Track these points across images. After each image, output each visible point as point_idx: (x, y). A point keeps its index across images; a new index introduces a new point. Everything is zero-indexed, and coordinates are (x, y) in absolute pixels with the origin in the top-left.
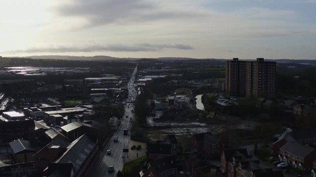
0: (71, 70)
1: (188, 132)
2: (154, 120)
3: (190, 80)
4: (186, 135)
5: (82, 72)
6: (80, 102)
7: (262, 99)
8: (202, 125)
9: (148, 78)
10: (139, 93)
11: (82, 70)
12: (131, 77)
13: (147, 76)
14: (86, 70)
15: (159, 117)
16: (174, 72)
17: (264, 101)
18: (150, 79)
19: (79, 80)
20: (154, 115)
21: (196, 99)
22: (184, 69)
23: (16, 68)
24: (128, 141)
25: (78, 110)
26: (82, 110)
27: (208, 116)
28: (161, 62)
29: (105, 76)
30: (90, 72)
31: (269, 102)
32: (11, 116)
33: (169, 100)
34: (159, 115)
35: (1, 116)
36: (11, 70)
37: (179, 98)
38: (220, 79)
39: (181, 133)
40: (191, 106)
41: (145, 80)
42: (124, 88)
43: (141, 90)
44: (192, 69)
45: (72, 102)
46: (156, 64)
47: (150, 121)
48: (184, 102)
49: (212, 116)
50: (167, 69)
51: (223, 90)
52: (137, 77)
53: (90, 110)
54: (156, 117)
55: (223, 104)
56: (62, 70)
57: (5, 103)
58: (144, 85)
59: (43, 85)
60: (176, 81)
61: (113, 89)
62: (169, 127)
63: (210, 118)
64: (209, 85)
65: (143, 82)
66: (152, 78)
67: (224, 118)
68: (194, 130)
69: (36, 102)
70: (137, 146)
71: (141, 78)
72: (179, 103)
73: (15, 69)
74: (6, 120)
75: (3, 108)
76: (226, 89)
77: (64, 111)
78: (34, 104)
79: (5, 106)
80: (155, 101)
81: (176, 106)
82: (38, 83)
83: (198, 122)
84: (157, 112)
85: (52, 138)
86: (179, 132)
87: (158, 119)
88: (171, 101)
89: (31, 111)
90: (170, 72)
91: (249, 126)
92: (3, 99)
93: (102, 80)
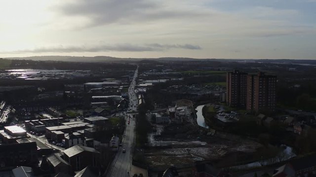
0: (71, 73)
1: (189, 154)
2: (156, 137)
3: (190, 85)
4: (187, 157)
5: (83, 75)
6: (81, 112)
7: (262, 116)
8: (203, 144)
9: (149, 83)
10: (140, 102)
11: (82, 73)
12: (131, 81)
13: (147, 81)
14: (86, 73)
15: (160, 134)
16: (175, 76)
17: (265, 118)
18: (151, 84)
19: (79, 85)
20: (155, 131)
21: (197, 111)
22: (185, 72)
23: (16, 70)
24: (129, 166)
25: (79, 125)
26: (83, 124)
27: (209, 133)
28: (161, 64)
29: (106, 81)
30: (91, 75)
31: (269, 120)
32: (13, 132)
33: (170, 113)
34: (160, 131)
35: (3, 131)
36: (12, 73)
37: (179, 110)
38: (221, 84)
39: (183, 155)
40: (192, 121)
41: (146, 85)
42: (125, 95)
43: (142, 98)
44: (192, 72)
45: (73, 112)
46: (157, 66)
47: (151, 139)
48: (185, 116)
49: (213, 134)
50: (168, 72)
51: (223, 100)
52: (137, 82)
53: (91, 126)
54: (157, 134)
55: (223, 119)
56: (63, 73)
57: (6, 112)
58: (145, 91)
59: (43, 92)
60: (177, 87)
61: (114, 96)
62: (170, 147)
63: (210, 135)
64: (210, 92)
65: (144, 87)
66: (153, 83)
67: (224, 136)
68: (194, 150)
69: (38, 113)
70: (138, 175)
71: (141, 82)
72: (180, 116)
73: (16, 72)
74: (8, 137)
75: (4, 119)
76: (227, 101)
77: (66, 126)
78: (35, 114)
79: (6, 116)
80: (156, 114)
81: (177, 119)
82: (39, 89)
83: (199, 140)
84: (157, 126)
85: (55, 166)
86: (180, 153)
87: (159, 136)
88: (172, 114)
89: (33, 124)
90: (171, 76)
91: (250, 148)
92: (5, 109)
93: (103, 85)
